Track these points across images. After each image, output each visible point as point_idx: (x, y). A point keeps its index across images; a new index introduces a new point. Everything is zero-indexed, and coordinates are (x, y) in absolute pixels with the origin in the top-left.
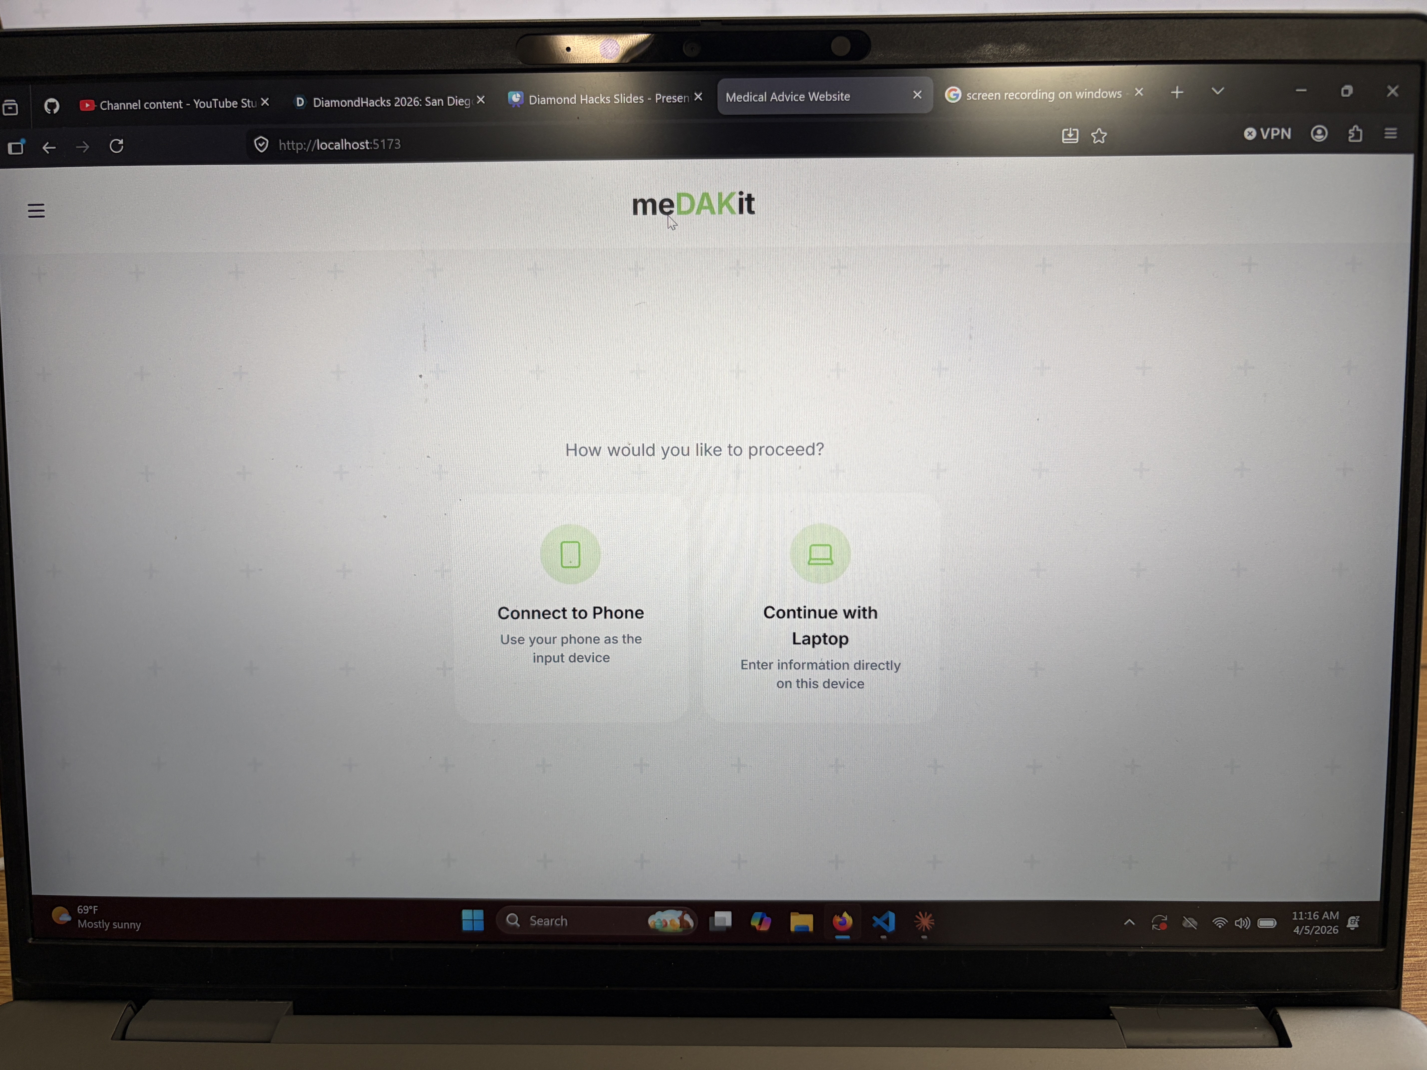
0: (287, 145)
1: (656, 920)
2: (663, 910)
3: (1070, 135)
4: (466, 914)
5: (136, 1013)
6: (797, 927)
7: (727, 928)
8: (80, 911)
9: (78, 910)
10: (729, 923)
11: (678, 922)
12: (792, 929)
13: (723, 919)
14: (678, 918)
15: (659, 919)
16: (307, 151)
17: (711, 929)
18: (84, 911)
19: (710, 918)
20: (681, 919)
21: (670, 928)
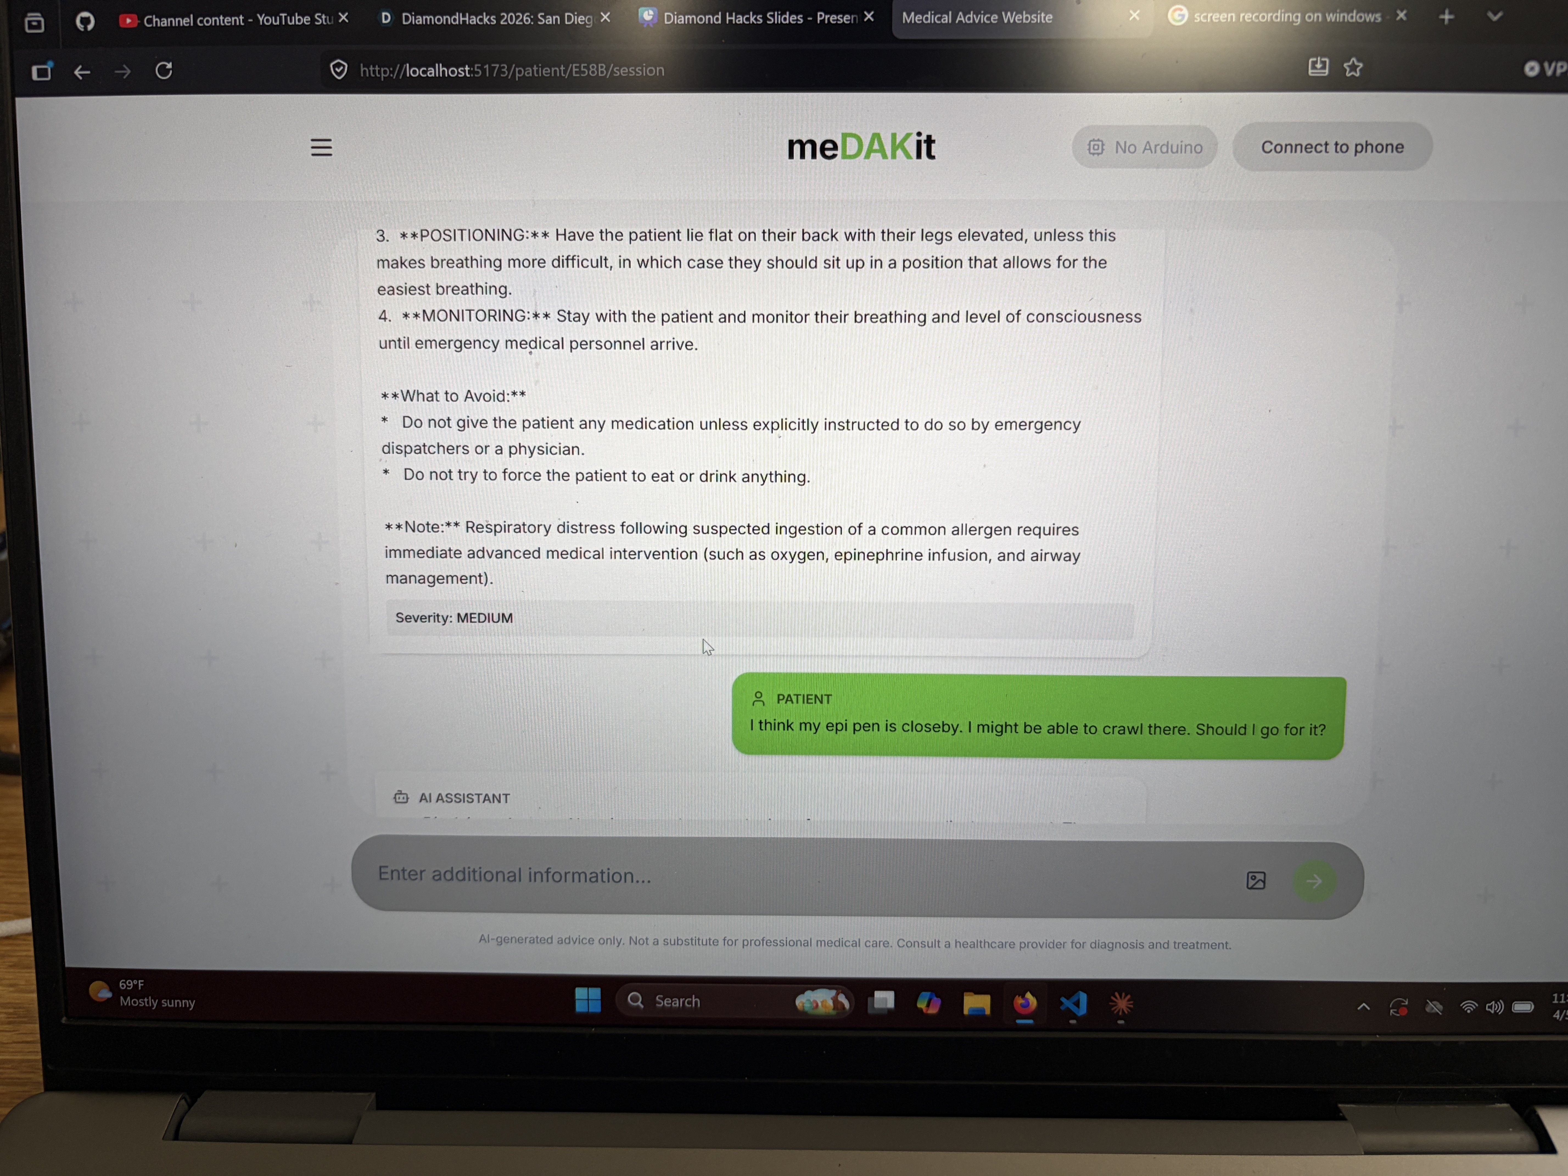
0: (369, 71)
1: (805, 1001)
2: (813, 989)
3: (1319, 66)
4: (580, 993)
5: (190, 1106)
6: (971, 1010)
7: (889, 1010)
8: (123, 986)
9: (121, 985)
10: (891, 1004)
11: (830, 1003)
12: (966, 1012)
13: (885, 999)
14: (832, 999)
15: (809, 1000)
16: (394, 78)
17: (870, 1011)
18: (127, 986)
19: (869, 999)
20: (835, 1000)
21: (821, 1010)
